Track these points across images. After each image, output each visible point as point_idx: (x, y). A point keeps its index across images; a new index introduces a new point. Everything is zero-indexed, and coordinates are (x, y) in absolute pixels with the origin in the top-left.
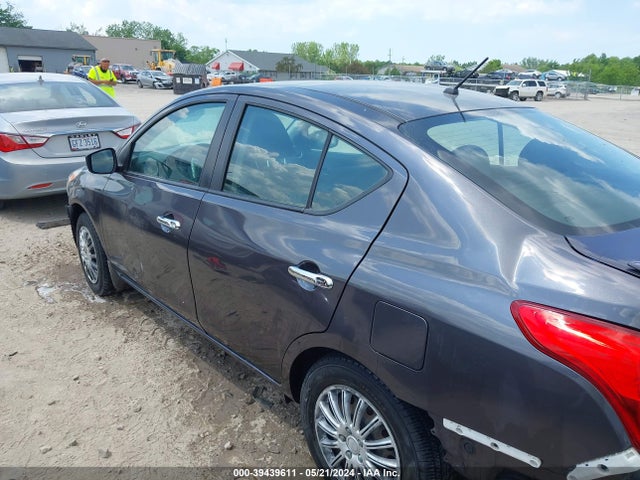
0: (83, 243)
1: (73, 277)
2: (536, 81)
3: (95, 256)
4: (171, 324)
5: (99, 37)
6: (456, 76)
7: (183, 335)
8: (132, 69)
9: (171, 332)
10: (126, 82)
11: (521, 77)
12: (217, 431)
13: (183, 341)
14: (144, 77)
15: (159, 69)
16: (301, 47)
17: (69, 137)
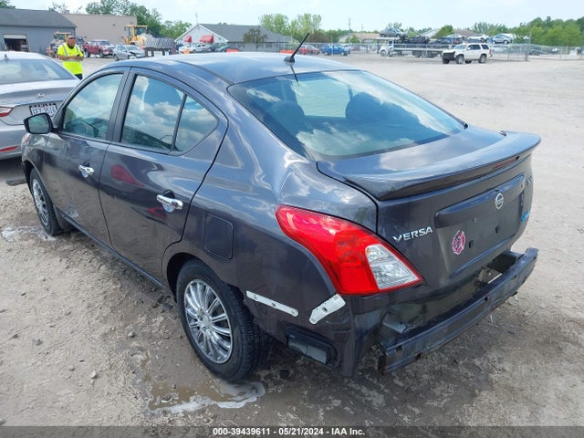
0: (36, 193)
1: (32, 222)
2: (480, 44)
3: (45, 203)
4: (105, 254)
5: (80, 15)
6: (409, 42)
7: (114, 262)
8: (108, 44)
9: (104, 260)
10: (104, 56)
11: (470, 41)
12: (126, 326)
13: (112, 267)
14: (120, 52)
15: (133, 44)
16: (267, 19)
17: (30, 107)
